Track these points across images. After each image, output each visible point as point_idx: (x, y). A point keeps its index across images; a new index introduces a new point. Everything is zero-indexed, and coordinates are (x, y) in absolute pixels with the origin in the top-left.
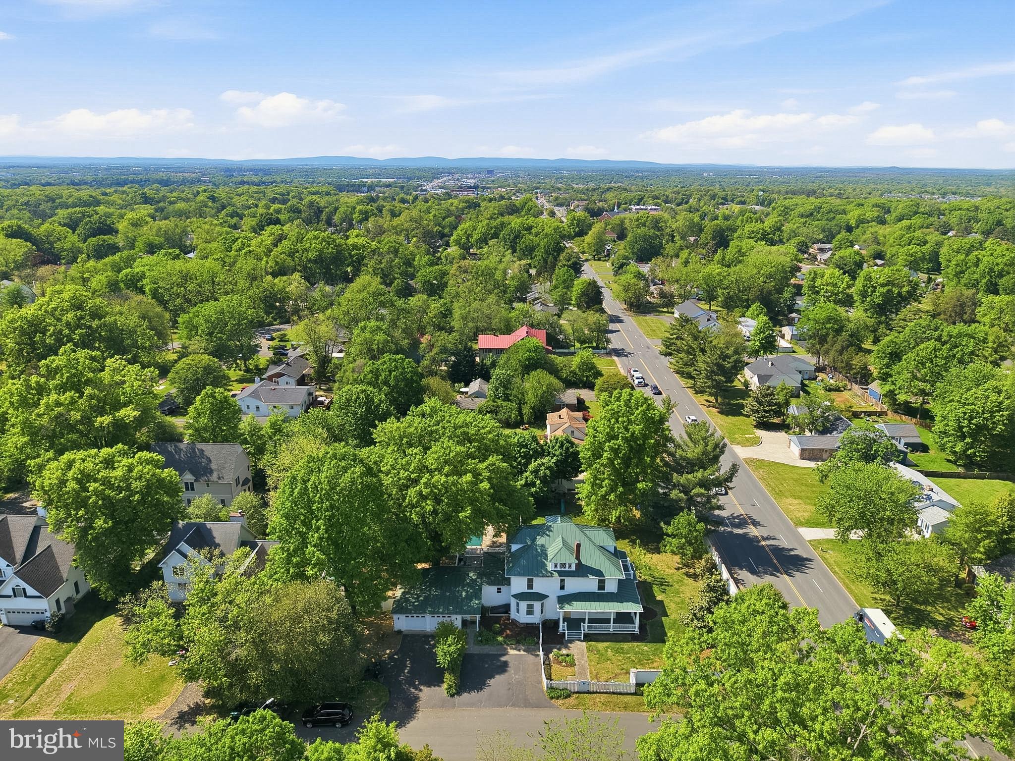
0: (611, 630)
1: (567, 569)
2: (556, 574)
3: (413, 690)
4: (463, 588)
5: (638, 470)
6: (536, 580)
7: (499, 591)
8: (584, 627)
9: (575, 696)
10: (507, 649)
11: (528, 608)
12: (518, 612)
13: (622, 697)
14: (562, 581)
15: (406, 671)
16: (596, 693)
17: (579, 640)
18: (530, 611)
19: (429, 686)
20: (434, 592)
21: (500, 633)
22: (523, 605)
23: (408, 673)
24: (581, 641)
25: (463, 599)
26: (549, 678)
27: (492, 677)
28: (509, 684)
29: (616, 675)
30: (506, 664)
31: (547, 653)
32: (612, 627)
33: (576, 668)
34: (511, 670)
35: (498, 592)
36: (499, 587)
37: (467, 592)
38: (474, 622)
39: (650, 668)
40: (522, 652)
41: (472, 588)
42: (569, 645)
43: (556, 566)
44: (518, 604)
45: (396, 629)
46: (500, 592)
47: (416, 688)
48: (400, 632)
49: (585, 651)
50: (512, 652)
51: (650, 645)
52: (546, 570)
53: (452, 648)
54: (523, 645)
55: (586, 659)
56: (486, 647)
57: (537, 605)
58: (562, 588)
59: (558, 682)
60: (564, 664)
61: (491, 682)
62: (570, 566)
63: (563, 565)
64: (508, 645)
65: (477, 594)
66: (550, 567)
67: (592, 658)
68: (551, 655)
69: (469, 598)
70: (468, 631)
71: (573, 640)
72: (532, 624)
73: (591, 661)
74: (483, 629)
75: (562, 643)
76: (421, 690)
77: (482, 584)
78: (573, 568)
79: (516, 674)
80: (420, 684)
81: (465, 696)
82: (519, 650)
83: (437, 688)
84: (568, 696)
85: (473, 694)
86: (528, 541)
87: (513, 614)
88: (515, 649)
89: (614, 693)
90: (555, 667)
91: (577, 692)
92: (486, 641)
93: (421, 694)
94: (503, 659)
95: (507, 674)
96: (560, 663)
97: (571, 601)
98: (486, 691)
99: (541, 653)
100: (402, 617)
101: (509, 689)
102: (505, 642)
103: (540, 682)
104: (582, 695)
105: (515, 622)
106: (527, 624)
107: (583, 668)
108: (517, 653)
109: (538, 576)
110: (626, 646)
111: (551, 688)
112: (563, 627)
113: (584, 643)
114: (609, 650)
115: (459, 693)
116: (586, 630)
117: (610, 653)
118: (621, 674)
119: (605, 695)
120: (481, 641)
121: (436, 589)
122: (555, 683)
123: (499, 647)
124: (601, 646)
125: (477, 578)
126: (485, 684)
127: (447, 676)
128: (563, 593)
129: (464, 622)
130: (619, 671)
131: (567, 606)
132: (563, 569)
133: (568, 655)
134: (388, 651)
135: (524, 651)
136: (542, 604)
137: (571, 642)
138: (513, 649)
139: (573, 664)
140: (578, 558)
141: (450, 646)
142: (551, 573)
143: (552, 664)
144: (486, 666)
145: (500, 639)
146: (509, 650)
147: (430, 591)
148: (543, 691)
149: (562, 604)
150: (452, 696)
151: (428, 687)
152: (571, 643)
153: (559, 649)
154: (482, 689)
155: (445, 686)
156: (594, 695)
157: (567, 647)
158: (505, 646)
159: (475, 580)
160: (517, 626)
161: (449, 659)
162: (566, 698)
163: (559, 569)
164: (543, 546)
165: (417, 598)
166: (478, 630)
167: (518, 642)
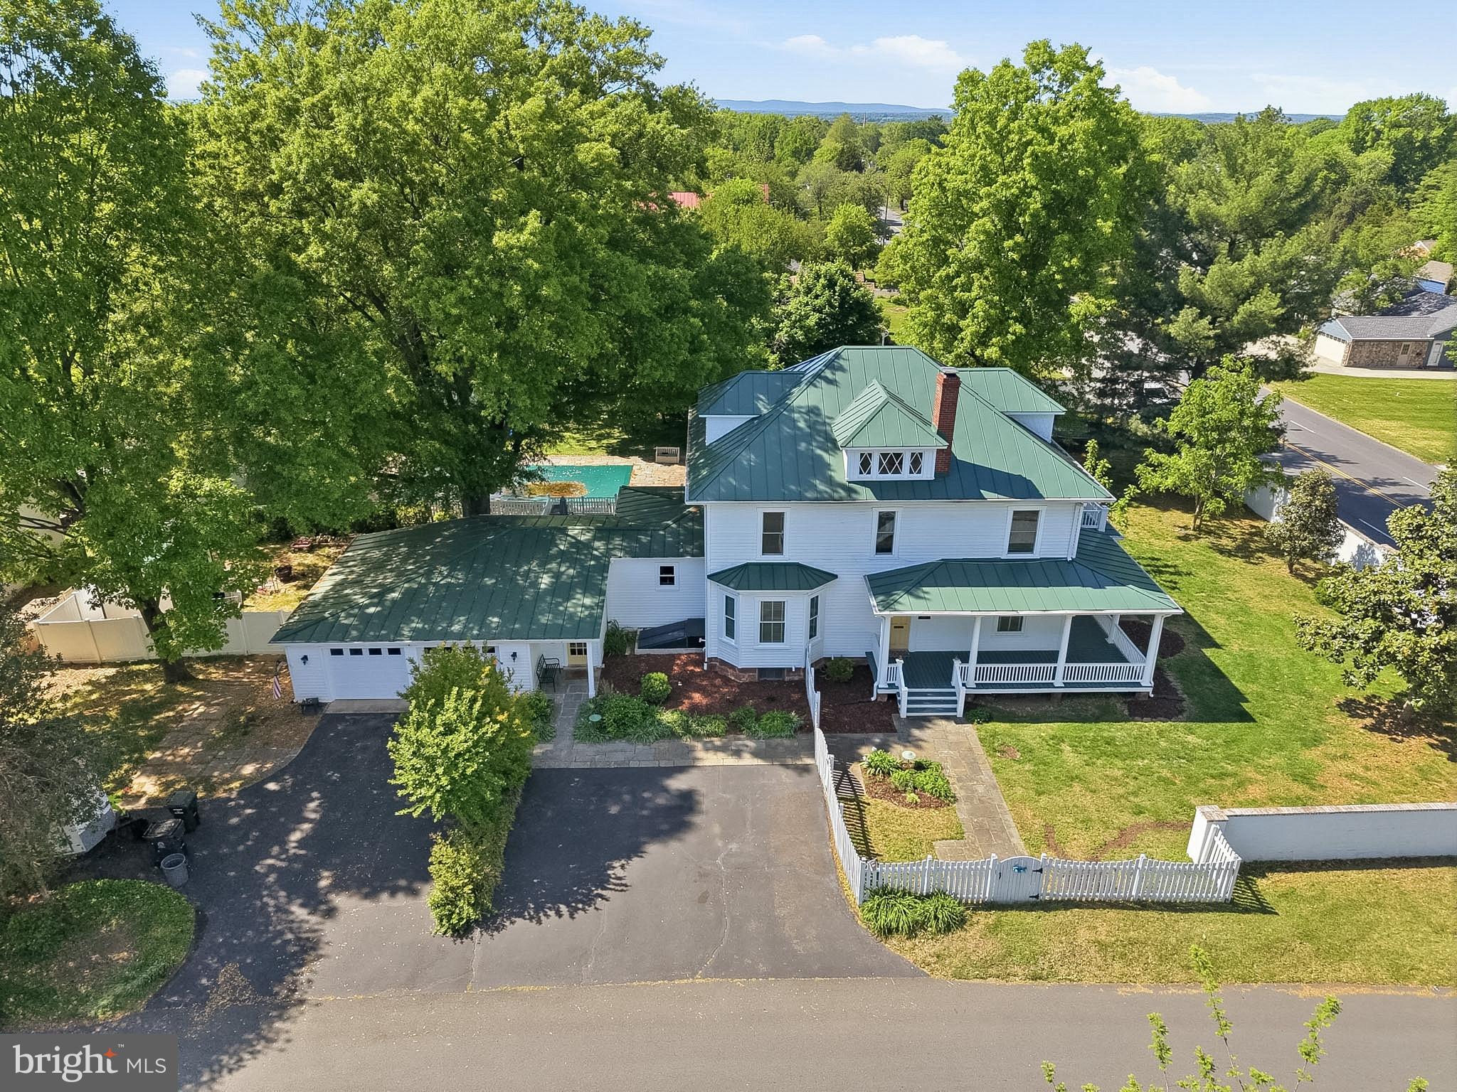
0: (1059, 681)
1: (905, 475)
2: (866, 494)
3: (299, 912)
4: (542, 565)
5: (1074, 261)
6: (796, 517)
7: (667, 576)
8: (964, 673)
9: (984, 919)
10: (691, 750)
11: (765, 616)
12: (730, 631)
13: (1184, 922)
14: (886, 519)
15: (296, 836)
16: (1067, 904)
17: (947, 718)
18: (772, 631)
19: (372, 895)
20: (441, 576)
21: (670, 700)
22: (750, 604)
23: (301, 843)
24: (958, 721)
25: (539, 596)
26: (866, 851)
27: (634, 850)
28: (703, 875)
29: (1122, 832)
30: (688, 801)
31: (843, 758)
32: (1061, 676)
33: (961, 811)
34: (707, 822)
35: (663, 581)
36: (667, 562)
37: (557, 575)
38: (581, 674)
39: (1241, 805)
40: (748, 760)
41: (573, 562)
42: (916, 732)
43: (865, 465)
44: (730, 603)
45: (299, 698)
46: (671, 581)
47: (315, 902)
48: (313, 706)
49: (980, 750)
50: (710, 759)
51: (1206, 728)
52: (830, 482)
53: (460, 740)
54: (753, 735)
55: (987, 775)
56: (620, 744)
57: (796, 603)
58: (885, 546)
59: (900, 866)
60: (911, 797)
61: (628, 870)
62: (916, 463)
63: (892, 462)
64: (697, 736)
65: (593, 579)
66: (843, 467)
67: (1010, 774)
68: (856, 769)
69: (562, 590)
70: (560, 698)
71: (928, 719)
72: (780, 671)
73: (1009, 784)
74: (608, 688)
75: (888, 728)
76: (330, 913)
77: (608, 554)
78: (928, 472)
79: (727, 836)
80: (338, 886)
81: (518, 929)
82: (737, 753)
83: (402, 900)
84: (955, 923)
85: (551, 921)
86: (760, 405)
87: (715, 644)
88: (723, 749)
89: (1142, 905)
90: (877, 808)
91: (989, 906)
92: (622, 727)
93: (329, 930)
94: (678, 783)
95: (691, 838)
96: (896, 793)
97: (920, 584)
98: (610, 905)
99: (823, 759)
100: (319, 651)
101: (703, 899)
102: (687, 730)
103: (829, 865)
104: (1012, 915)
105: (719, 669)
106: (762, 671)
107: (984, 809)
108: (731, 761)
109: (800, 497)
110: (1120, 731)
111: (881, 892)
112: (891, 675)
113: (968, 727)
114: (1066, 747)
115: (489, 922)
116: (972, 683)
117: (1070, 757)
118: (1139, 828)
119: (1112, 914)
120: (601, 727)
121: (452, 569)
122: (892, 871)
123: (664, 745)
124: (1033, 733)
125: (595, 538)
126: (603, 882)
127: (441, 851)
128: (886, 564)
129: (548, 675)
130: (1127, 818)
131: (906, 599)
132: (890, 477)
133: (919, 767)
134: (248, 770)
135: (756, 754)
136: (814, 603)
137: (921, 722)
138: (717, 749)
139: (943, 799)
140: (946, 430)
141: (449, 730)
142: (850, 491)
143: (866, 797)
144: (614, 810)
145: (668, 717)
146: (700, 754)
147: (428, 574)
148: (843, 902)
149: (888, 594)
150: (462, 932)
151: (367, 896)
152: (921, 727)
153: (884, 747)
154: (589, 900)
155: (433, 892)
156: (1062, 916)
157: (908, 741)
158: (687, 740)
159: (588, 546)
160: (727, 681)
161: (444, 781)
162: (948, 928)
163: (875, 475)
164: (813, 411)
165: (380, 595)
166: (592, 693)
167: (735, 727)
